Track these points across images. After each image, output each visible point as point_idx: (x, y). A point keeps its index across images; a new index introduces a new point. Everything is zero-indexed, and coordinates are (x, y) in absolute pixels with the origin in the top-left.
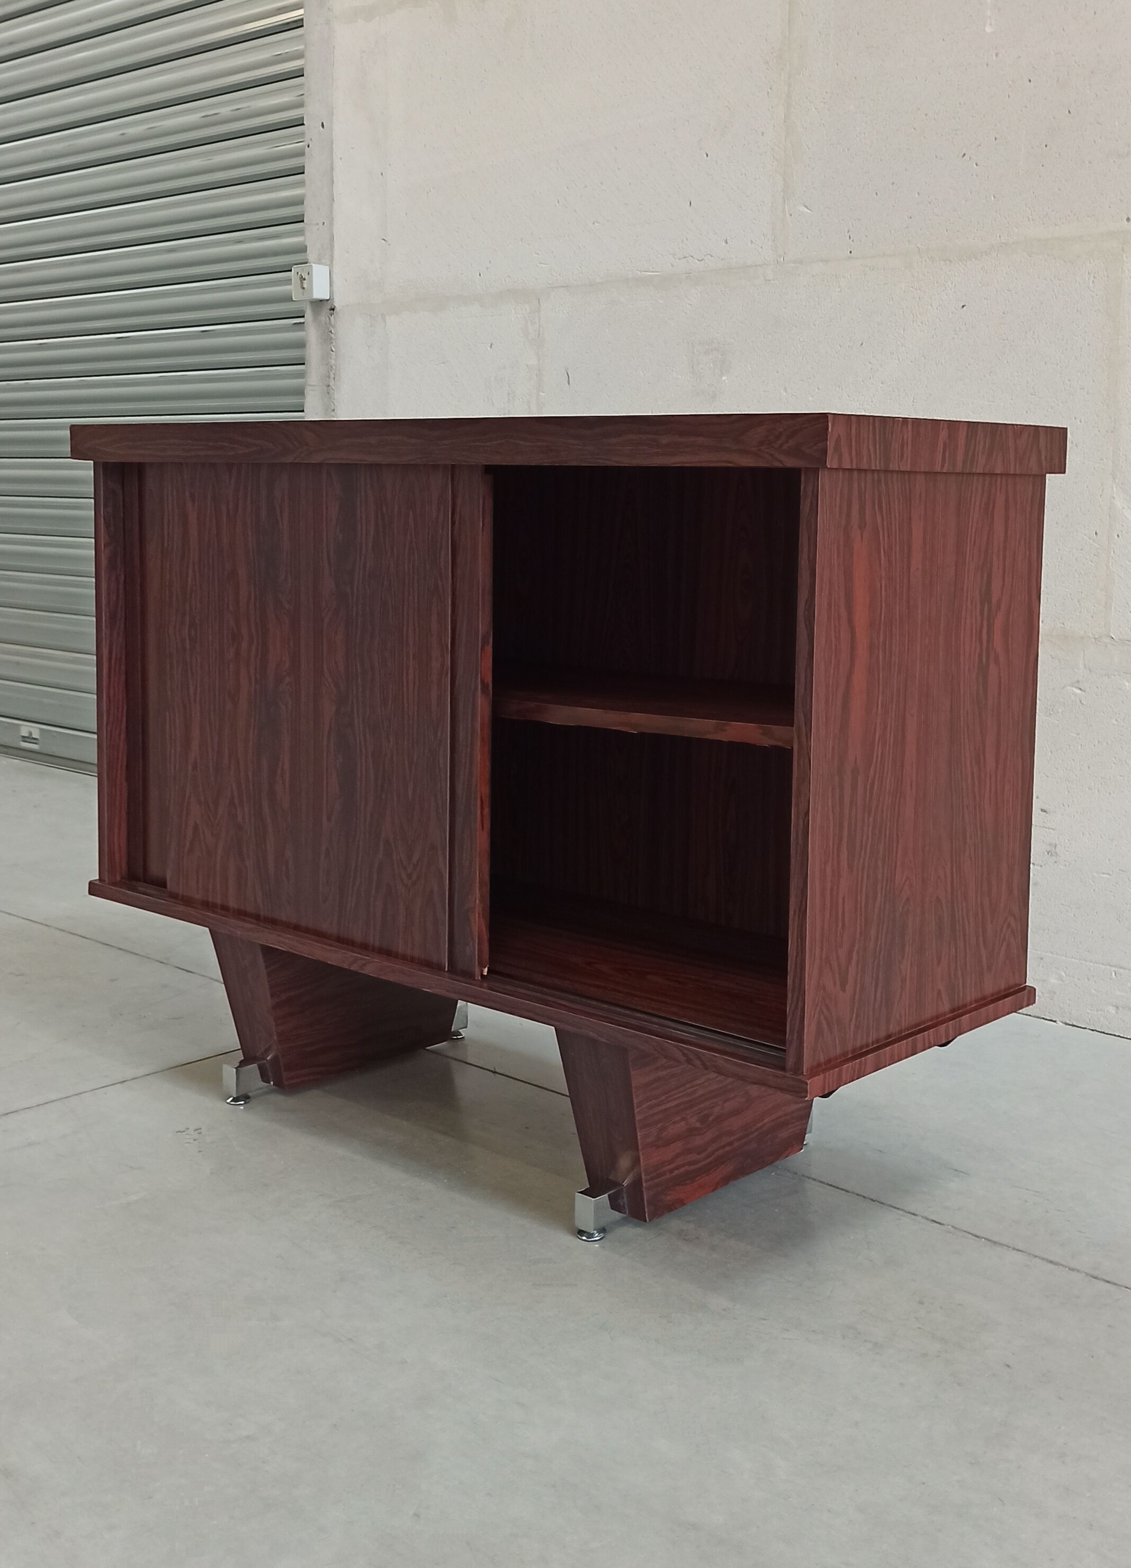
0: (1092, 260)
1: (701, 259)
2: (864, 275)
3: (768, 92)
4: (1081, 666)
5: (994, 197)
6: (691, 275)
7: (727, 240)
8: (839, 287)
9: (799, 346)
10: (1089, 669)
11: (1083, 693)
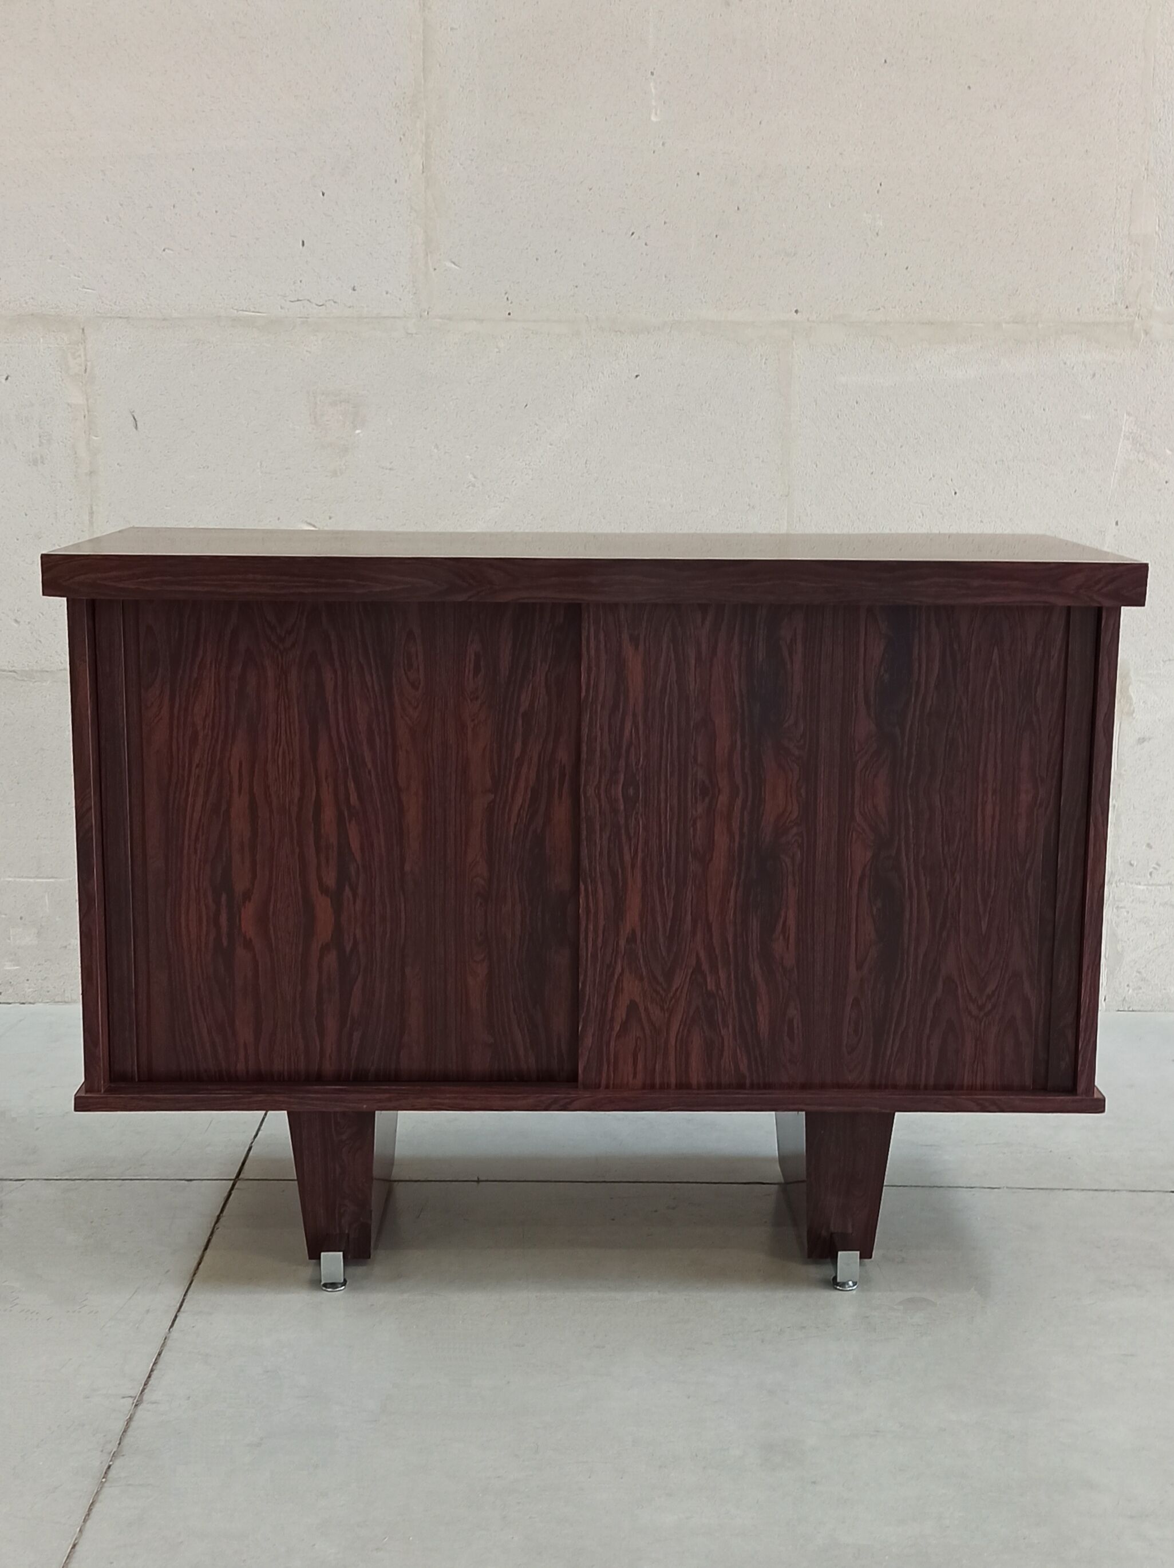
1: (321, 304)
2: (527, 338)
3: (401, 139)
5: (666, 277)
6: (309, 320)
7: (354, 287)
8: (497, 348)
9: (451, 403)
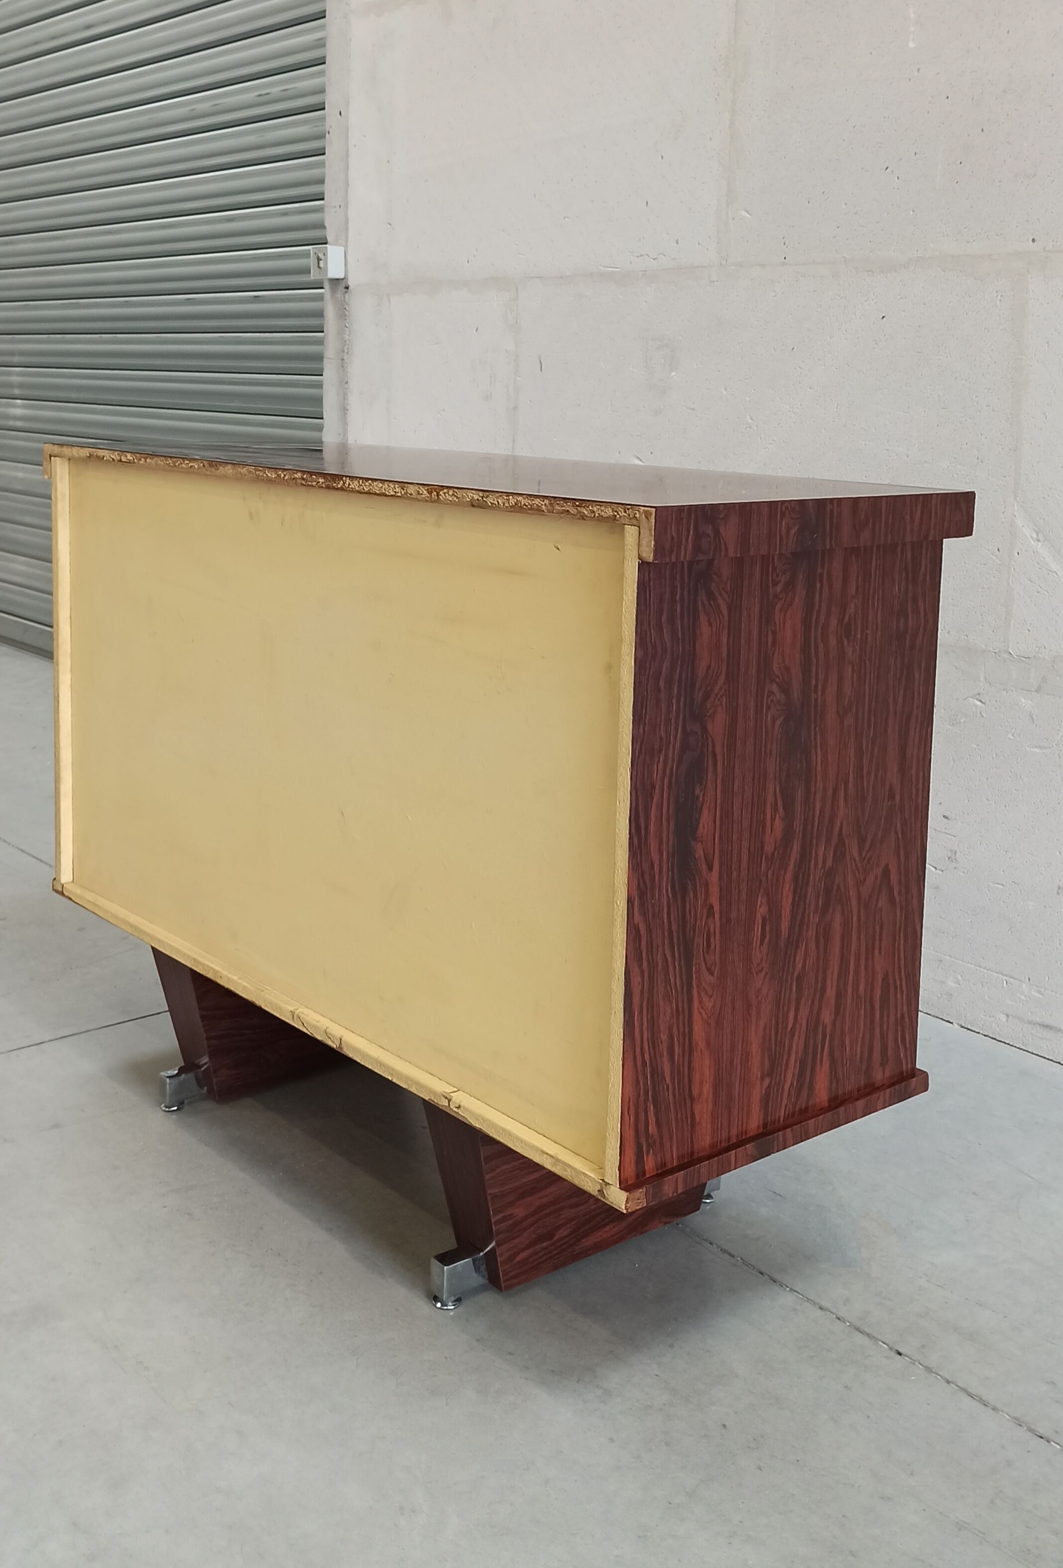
0: (1000, 279)
1: (655, 258)
2: (797, 281)
3: (716, 98)
4: (982, 679)
5: (913, 211)
6: (647, 273)
7: (677, 240)
8: (774, 292)
9: (738, 347)
10: (989, 682)
11: (983, 705)
